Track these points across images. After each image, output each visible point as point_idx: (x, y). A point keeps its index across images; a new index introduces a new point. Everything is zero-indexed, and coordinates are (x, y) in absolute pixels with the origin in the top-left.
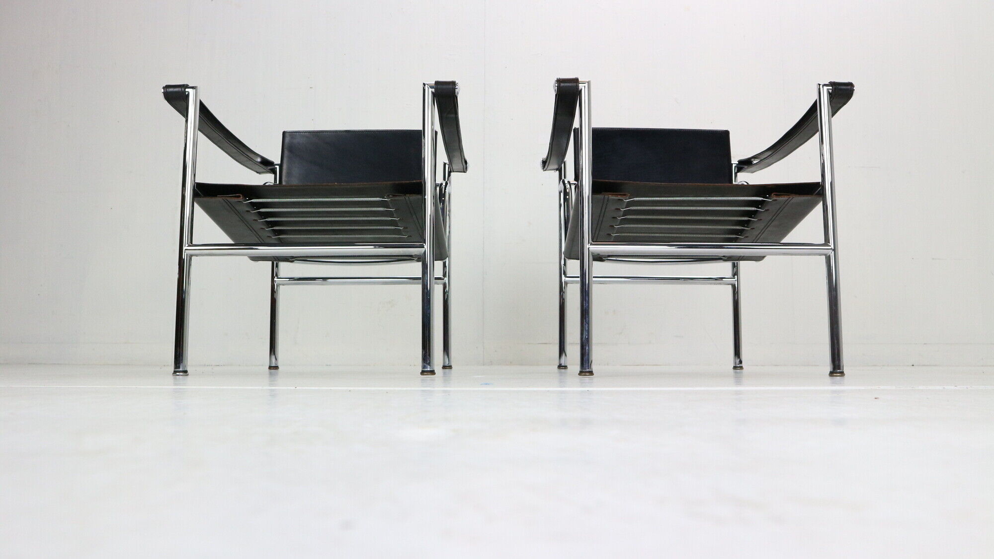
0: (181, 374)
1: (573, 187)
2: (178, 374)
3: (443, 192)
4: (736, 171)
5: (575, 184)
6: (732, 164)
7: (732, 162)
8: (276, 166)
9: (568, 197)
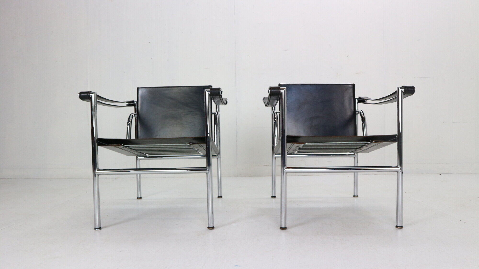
0: (98, 229)
1: (278, 114)
2: (96, 229)
3: (216, 118)
4: (358, 102)
5: (279, 113)
6: (356, 99)
7: (356, 98)
8: (135, 103)
9: (276, 120)
